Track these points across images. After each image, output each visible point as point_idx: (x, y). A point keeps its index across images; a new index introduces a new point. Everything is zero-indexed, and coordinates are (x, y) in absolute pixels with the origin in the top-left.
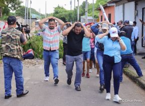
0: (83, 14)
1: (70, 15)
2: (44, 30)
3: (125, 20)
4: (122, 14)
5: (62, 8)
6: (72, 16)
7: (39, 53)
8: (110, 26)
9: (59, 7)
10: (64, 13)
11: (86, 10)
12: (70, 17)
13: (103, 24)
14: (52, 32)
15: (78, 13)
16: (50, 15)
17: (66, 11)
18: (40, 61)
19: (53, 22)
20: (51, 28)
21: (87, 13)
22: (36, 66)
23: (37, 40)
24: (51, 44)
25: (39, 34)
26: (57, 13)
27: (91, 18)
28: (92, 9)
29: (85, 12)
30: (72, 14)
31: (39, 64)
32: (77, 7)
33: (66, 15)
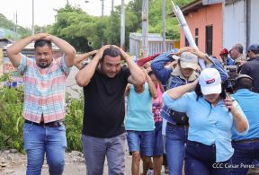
0: (135, 27)
1: (99, 29)
2: (26, 69)
3: (251, 44)
4: (243, 26)
5: (79, 11)
6: (107, 32)
7: (14, 136)
8: (202, 62)
9: (68, 9)
10: (82, 25)
11: (145, 14)
12: (101, 35)
13: (184, 54)
14: (45, 76)
15: (123, 25)
16: (44, 30)
17: (88, 20)
18: (16, 157)
19: (46, 47)
20: (43, 65)
21: (145, 25)
22: (6, 170)
23: (7, 101)
24: (44, 107)
25: (15, 84)
26: (63, 23)
27: (158, 37)
28: (160, 13)
29: (140, 22)
30: (104, 27)
31: (14, 165)
32: (119, 8)
33: (88, 31)
